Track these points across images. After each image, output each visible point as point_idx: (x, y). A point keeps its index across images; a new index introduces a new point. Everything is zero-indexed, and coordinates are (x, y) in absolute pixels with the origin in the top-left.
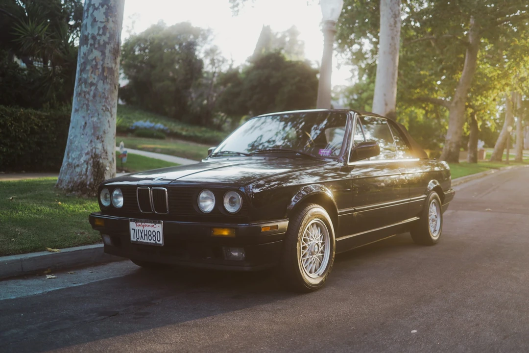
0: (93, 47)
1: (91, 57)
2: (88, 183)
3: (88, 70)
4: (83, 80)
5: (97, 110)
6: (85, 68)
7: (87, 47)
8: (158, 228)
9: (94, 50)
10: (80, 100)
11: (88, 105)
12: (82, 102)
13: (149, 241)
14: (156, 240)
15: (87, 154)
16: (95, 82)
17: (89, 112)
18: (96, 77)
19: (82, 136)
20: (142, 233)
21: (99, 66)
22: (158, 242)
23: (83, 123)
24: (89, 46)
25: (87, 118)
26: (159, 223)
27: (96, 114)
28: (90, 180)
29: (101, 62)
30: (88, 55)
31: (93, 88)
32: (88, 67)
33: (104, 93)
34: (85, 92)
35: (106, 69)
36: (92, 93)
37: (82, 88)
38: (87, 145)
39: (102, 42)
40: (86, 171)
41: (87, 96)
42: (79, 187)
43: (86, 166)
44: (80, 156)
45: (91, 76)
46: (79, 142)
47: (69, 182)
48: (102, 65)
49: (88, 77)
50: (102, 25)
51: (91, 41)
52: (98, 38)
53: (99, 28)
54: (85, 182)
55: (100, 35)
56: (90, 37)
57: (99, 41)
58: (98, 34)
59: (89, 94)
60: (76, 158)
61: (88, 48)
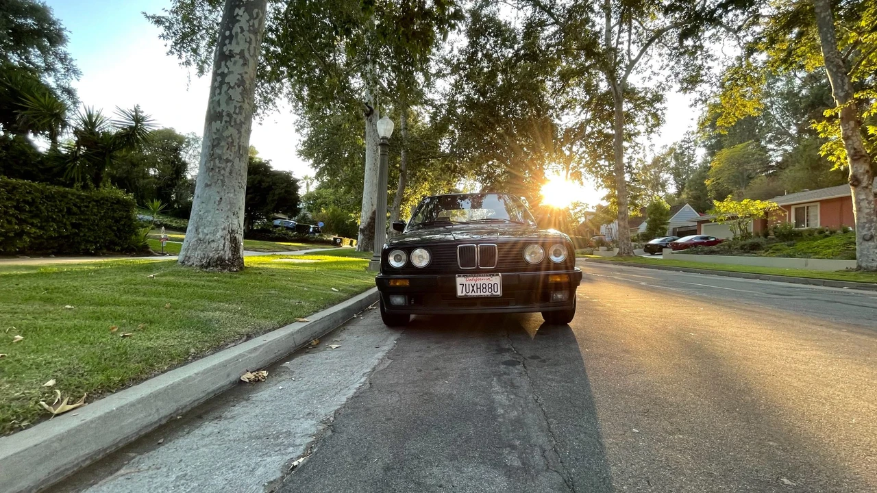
0: (228, 124)
1: (226, 134)
2: (227, 258)
3: (223, 147)
4: (215, 156)
5: (233, 187)
6: (219, 144)
7: (221, 123)
8: (497, 280)
9: (229, 127)
10: (213, 176)
11: (223, 181)
12: (216, 178)
13: (482, 294)
14: (493, 292)
15: (224, 229)
16: (231, 158)
17: (225, 187)
18: (232, 154)
19: (217, 212)
20: (473, 287)
21: (235, 144)
22: (495, 294)
23: (218, 199)
24: (223, 122)
25: (222, 194)
26: (498, 275)
27: (233, 191)
28: (228, 255)
29: (238, 141)
30: (223, 132)
31: (229, 164)
32: (223, 143)
33: (240, 170)
34: (219, 168)
35: (242, 147)
36: (228, 170)
37: (215, 163)
38: (223, 220)
39: (238, 122)
40: (224, 246)
41: (222, 172)
42: (219, 262)
43: (223, 242)
44: (216, 231)
45: (227, 153)
46: (213, 218)
47: (202, 258)
48: (238, 143)
49: (222, 152)
50: (238, 105)
51: (225, 118)
52: (234, 116)
53: (235, 107)
54: (223, 257)
55: (236, 114)
56: (224, 114)
57: (235, 119)
58: (234, 113)
59: (225, 170)
60: (210, 233)
61: (222, 125)
